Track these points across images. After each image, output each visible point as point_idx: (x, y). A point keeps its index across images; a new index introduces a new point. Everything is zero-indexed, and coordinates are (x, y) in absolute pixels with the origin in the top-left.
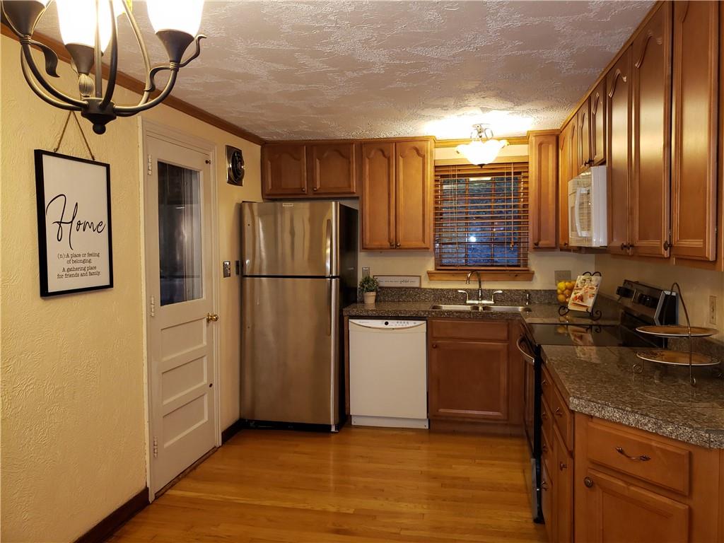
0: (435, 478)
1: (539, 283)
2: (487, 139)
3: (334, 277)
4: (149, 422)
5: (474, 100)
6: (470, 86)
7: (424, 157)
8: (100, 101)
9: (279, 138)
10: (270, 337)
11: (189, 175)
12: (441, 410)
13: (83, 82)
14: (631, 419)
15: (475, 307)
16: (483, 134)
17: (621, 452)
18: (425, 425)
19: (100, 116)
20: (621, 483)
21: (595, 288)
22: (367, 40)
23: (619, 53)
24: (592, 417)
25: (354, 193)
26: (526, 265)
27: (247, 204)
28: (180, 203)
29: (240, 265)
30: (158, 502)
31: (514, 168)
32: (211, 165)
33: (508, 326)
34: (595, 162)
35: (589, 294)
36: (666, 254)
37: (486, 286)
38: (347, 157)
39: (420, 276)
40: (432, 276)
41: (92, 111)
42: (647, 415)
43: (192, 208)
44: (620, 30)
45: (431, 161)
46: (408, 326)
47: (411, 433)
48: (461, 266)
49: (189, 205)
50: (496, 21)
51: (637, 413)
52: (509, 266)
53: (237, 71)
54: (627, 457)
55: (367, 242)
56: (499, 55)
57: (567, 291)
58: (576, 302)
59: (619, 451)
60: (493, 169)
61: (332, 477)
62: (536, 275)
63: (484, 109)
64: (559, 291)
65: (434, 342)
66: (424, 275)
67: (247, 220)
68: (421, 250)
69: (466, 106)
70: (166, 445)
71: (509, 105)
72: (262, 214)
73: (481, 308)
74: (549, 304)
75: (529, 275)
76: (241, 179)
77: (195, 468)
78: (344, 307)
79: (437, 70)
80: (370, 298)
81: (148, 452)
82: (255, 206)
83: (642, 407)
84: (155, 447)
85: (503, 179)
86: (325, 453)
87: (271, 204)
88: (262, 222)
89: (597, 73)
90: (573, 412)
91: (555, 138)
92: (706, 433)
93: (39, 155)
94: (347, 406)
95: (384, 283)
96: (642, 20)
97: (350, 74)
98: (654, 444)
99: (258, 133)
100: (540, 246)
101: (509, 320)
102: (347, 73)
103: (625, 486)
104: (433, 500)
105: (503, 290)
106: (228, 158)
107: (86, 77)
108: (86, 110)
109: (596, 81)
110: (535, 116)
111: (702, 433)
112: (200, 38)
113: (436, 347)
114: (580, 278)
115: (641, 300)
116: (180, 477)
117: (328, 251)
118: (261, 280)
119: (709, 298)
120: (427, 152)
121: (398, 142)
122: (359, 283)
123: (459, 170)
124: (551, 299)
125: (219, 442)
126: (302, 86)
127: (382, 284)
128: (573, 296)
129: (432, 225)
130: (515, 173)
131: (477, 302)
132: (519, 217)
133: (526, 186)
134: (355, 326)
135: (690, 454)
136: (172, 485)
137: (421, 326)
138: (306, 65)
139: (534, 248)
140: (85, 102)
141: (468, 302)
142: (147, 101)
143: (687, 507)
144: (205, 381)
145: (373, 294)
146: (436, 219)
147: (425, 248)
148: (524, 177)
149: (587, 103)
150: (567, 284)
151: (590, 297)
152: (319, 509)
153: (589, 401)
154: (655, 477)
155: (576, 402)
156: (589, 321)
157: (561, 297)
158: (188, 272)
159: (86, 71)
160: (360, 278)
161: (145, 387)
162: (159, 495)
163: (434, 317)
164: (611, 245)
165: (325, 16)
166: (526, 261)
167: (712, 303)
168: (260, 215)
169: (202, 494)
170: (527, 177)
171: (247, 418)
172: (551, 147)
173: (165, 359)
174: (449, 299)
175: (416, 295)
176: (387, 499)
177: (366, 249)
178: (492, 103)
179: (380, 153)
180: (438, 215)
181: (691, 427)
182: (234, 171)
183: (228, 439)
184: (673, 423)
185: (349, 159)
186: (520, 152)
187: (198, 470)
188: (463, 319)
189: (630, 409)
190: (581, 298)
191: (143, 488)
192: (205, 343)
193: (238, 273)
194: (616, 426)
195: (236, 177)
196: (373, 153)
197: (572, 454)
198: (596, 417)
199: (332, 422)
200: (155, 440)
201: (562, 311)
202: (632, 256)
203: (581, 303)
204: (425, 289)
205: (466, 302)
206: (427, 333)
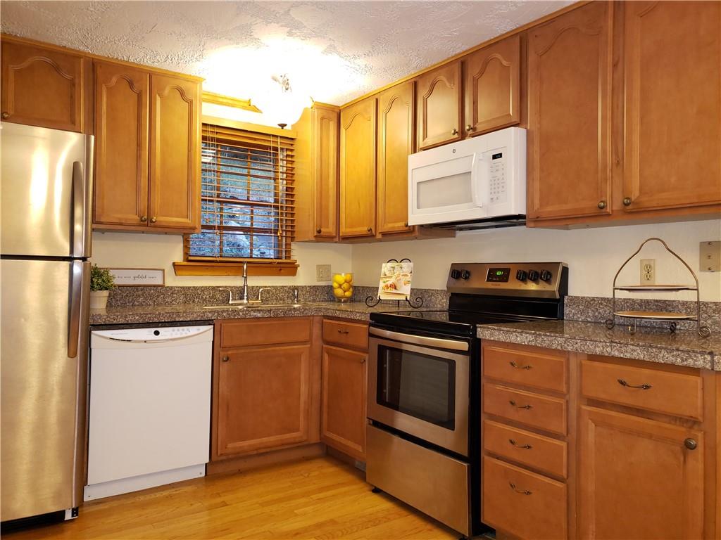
1: (303, 278)
7: (190, 103)
12: (230, 446)
18: (200, 473)
21: (409, 275)
26: (288, 257)
35: (403, 282)
39: (163, 270)
40: (180, 269)
46: (189, 334)
58: (389, 291)
62: (302, 268)
64: (336, 285)
65: (224, 353)
66: (168, 267)
75: (291, 269)
80: (101, 299)
91: (336, 115)
100: (322, 233)
113: (228, 359)
114: (386, 266)
120: (196, 97)
121: (155, 75)
127: (117, 281)
128: (382, 284)
137: (206, 333)
141: (231, 302)
145: (106, 293)
147: (191, 228)
151: (405, 284)
163: (223, 320)
166: (288, 252)
172: (332, 123)
175: (158, 296)
177: (101, 223)
190: (394, 287)
196: (114, 80)
203: (394, 291)
204: (171, 288)
205: (228, 303)
206: (213, 342)
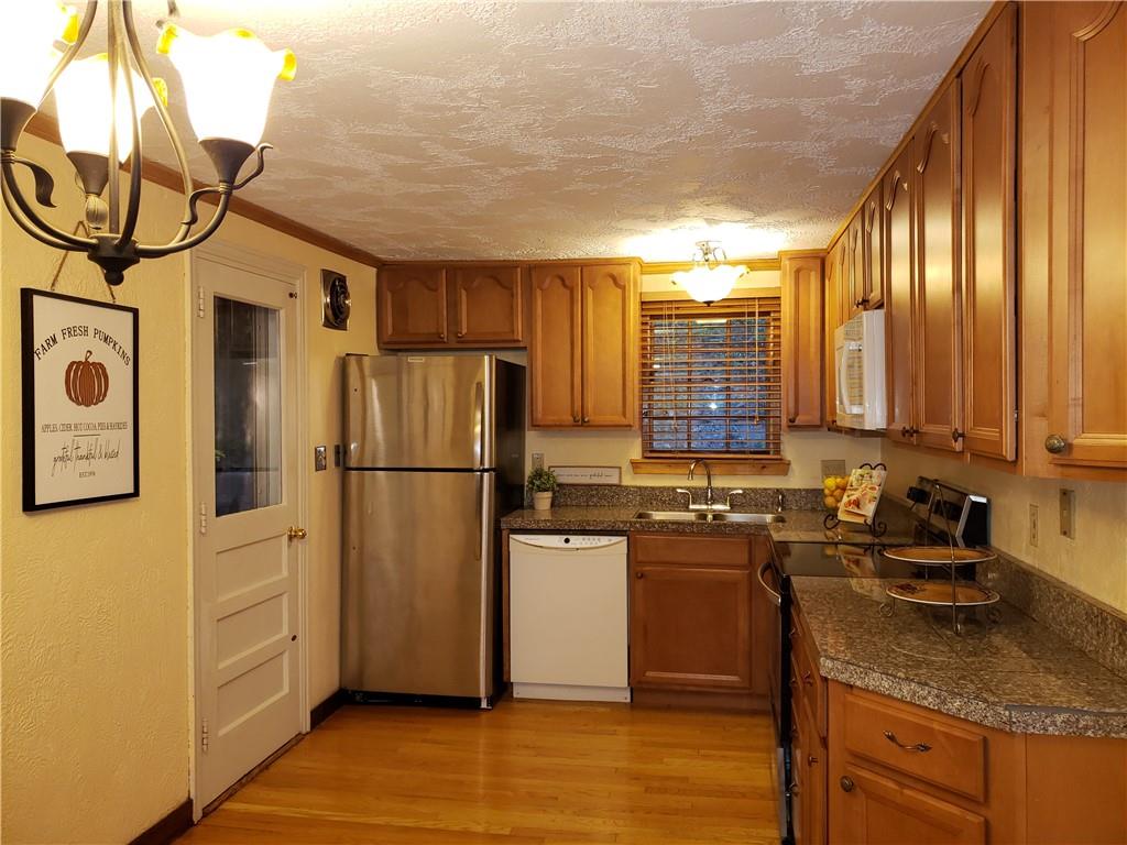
0: (636, 777)
1: (797, 479)
2: (718, 263)
3: (487, 470)
4: (195, 696)
5: (694, 209)
6: (688, 189)
7: (623, 288)
8: (116, 238)
9: (405, 258)
10: (388, 562)
11: (263, 315)
12: (650, 674)
13: (91, 207)
14: (905, 690)
15: (702, 516)
16: (710, 257)
17: (892, 738)
18: (625, 697)
19: (116, 260)
20: (891, 785)
21: (878, 488)
22: (527, 126)
23: (897, 148)
24: (851, 686)
25: (518, 341)
26: (778, 452)
27: (353, 358)
28: (249, 355)
29: (341, 452)
30: (208, 821)
31: (760, 306)
32: (298, 300)
33: (750, 543)
34: (871, 303)
35: (868, 497)
36: (958, 446)
37: (718, 483)
38: (509, 289)
39: (619, 468)
40: (637, 467)
41: (104, 253)
42: (927, 684)
43: (267, 364)
44: (895, 119)
45: (635, 295)
46: (599, 544)
47: (602, 710)
48: (682, 452)
49: (263, 360)
50: (715, 103)
51: (912, 680)
52: (751, 453)
53: (335, 165)
54: (901, 746)
55: (540, 416)
56: (724, 148)
57: (839, 491)
58: (850, 509)
59: (889, 737)
60: (728, 307)
61: (481, 779)
62: (794, 466)
63: (710, 221)
64: (827, 492)
65: (639, 569)
66: (626, 466)
67: (354, 381)
68: (621, 428)
69: (683, 216)
70: (222, 732)
71: (748, 215)
72: (378, 373)
73: (710, 517)
74: (813, 510)
75: (783, 467)
76: (344, 320)
77: (267, 767)
78: (504, 516)
79: (635, 166)
80: (543, 501)
81: (192, 744)
82: (366, 361)
83: (921, 672)
84: (205, 735)
85: (742, 322)
86: (473, 740)
87: (391, 359)
88: (378, 385)
89: (872, 173)
90: (825, 679)
91: (819, 262)
92: (1006, 709)
93: (27, 296)
94: (505, 669)
95: (566, 477)
96: (923, 106)
97: (505, 171)
98: (936, 726)
99: (374, 250)
100: (796, 423)
101: (753, 534)
102: (502, 170)
103: (897, 788)
104: (632, 812)
105: (744, 489)
106: (325, 288)
107: (97, 199)
108: (94, 251)
109: (871, 185)
110: (787, 230)
111: (1001, 710)
112: (263, 149)
113: (643, 577)
114: (855, 473)
115: (938, 508)
116: (243, 781)
117: (478, 429)
118: (374, 476)
119: (1028, 507)
120: (629, 282)
121: (586, 266)
122: (526, 478)
123: (678, 308)
124: (816, 504)
125: (306, 726)
126: (437, 186)
127: (561, 480)
128: (845, 499)
129: (637, 390)
130: (761, 314)
131: (704, 507)
132: (768, 380)
133: (777, 332)
134: (519, 545)
135: (985, 740)
136: (230, 794)
137: (619, 545)
138: (438, 158)
139: (789, 427)
140: (94, 241)
141: (691, 507)
142: (183, 239)
143: (982, 819)
144: (285, 632)
145: (549, 495)
146: (643, 382)
147: (626, 426)
148: (775, 320)
149: (859, 216)
150: (839, 480)
151: (870, 501)
152: (457, 828)
153: (848, 663)
154: (937, 774)
155: (829, 664)
156: (868, 539)
157: (830, 501)
158: (261, 463)
159: (96, 191)
160: (529, 470)
161: (190, 642)
162: (208, 812)
163: (638, 532)
164: (891, 427)
165: (462, 93)
166: (778, 445)
167: (1033, 515)
168: (375, 375)
169: (274, 808)
170: (779, 319)
171: (351, 687)
172: (813, 273)
173: (222, 599)
174: (664, 502)
175: (613, 497)
176: (562, 812)
177: (538, 426)
178: (722, 212)
179: (558, 282)
180: (648, 375)
181: (985, 701)
182: (333, 309)
183: (323, 719)
184: (961, 695)
185: (512, 289)
186: (766, 281)
187: (272, 769)
188: (683, 533)
189: (903, 676)
190: (857, 503)
191: (183, 799)
192: (285, 573)
193: (337, 464)
194: (883, 700)
195: (337, 317)
196: (548, 281)
197: (824, 742)
198: (857, 687)
199: (482, 693)
200: (205, 725)
201: (830, 524)
202: (918, 445)
203: (856, 511)
204: (627, 487)
205: (687, 508)
206: (628, 555)
